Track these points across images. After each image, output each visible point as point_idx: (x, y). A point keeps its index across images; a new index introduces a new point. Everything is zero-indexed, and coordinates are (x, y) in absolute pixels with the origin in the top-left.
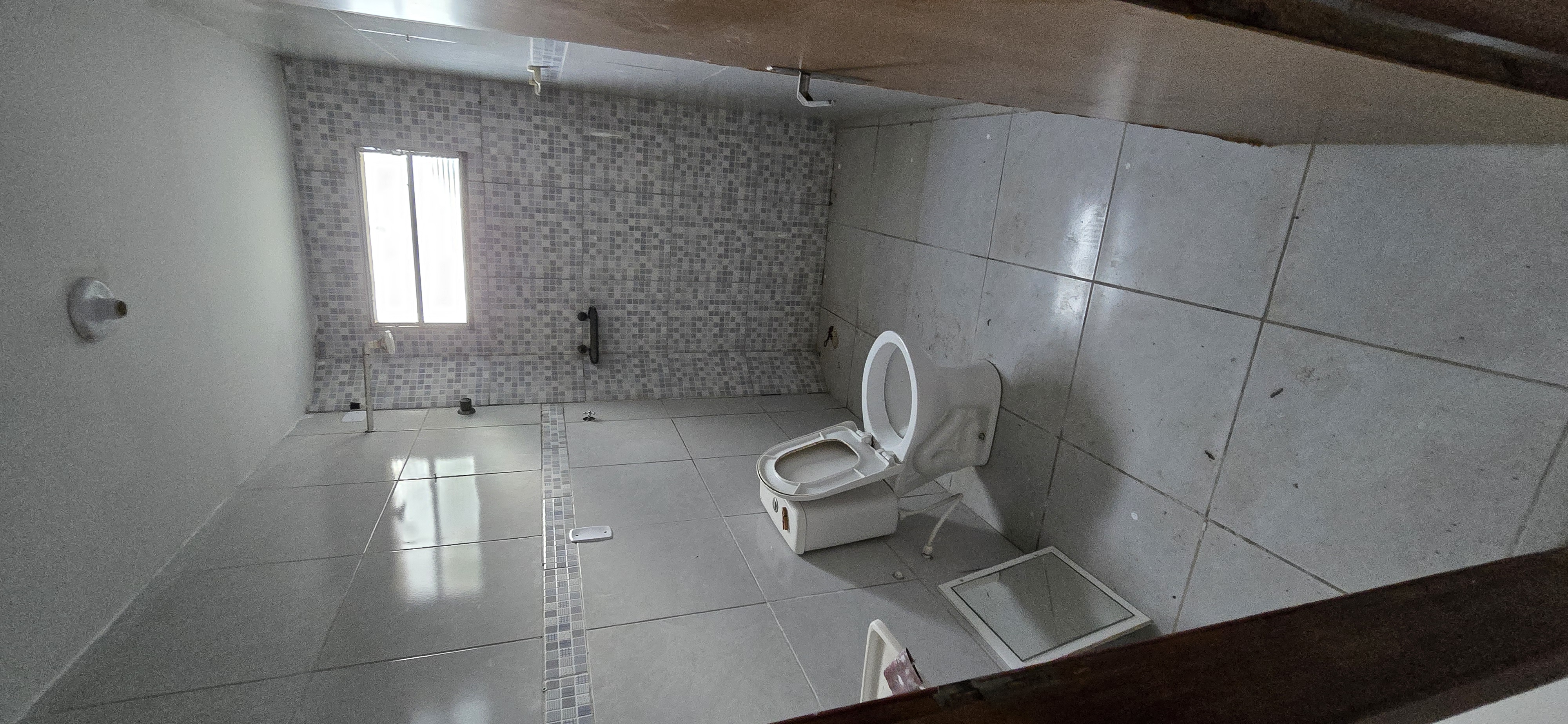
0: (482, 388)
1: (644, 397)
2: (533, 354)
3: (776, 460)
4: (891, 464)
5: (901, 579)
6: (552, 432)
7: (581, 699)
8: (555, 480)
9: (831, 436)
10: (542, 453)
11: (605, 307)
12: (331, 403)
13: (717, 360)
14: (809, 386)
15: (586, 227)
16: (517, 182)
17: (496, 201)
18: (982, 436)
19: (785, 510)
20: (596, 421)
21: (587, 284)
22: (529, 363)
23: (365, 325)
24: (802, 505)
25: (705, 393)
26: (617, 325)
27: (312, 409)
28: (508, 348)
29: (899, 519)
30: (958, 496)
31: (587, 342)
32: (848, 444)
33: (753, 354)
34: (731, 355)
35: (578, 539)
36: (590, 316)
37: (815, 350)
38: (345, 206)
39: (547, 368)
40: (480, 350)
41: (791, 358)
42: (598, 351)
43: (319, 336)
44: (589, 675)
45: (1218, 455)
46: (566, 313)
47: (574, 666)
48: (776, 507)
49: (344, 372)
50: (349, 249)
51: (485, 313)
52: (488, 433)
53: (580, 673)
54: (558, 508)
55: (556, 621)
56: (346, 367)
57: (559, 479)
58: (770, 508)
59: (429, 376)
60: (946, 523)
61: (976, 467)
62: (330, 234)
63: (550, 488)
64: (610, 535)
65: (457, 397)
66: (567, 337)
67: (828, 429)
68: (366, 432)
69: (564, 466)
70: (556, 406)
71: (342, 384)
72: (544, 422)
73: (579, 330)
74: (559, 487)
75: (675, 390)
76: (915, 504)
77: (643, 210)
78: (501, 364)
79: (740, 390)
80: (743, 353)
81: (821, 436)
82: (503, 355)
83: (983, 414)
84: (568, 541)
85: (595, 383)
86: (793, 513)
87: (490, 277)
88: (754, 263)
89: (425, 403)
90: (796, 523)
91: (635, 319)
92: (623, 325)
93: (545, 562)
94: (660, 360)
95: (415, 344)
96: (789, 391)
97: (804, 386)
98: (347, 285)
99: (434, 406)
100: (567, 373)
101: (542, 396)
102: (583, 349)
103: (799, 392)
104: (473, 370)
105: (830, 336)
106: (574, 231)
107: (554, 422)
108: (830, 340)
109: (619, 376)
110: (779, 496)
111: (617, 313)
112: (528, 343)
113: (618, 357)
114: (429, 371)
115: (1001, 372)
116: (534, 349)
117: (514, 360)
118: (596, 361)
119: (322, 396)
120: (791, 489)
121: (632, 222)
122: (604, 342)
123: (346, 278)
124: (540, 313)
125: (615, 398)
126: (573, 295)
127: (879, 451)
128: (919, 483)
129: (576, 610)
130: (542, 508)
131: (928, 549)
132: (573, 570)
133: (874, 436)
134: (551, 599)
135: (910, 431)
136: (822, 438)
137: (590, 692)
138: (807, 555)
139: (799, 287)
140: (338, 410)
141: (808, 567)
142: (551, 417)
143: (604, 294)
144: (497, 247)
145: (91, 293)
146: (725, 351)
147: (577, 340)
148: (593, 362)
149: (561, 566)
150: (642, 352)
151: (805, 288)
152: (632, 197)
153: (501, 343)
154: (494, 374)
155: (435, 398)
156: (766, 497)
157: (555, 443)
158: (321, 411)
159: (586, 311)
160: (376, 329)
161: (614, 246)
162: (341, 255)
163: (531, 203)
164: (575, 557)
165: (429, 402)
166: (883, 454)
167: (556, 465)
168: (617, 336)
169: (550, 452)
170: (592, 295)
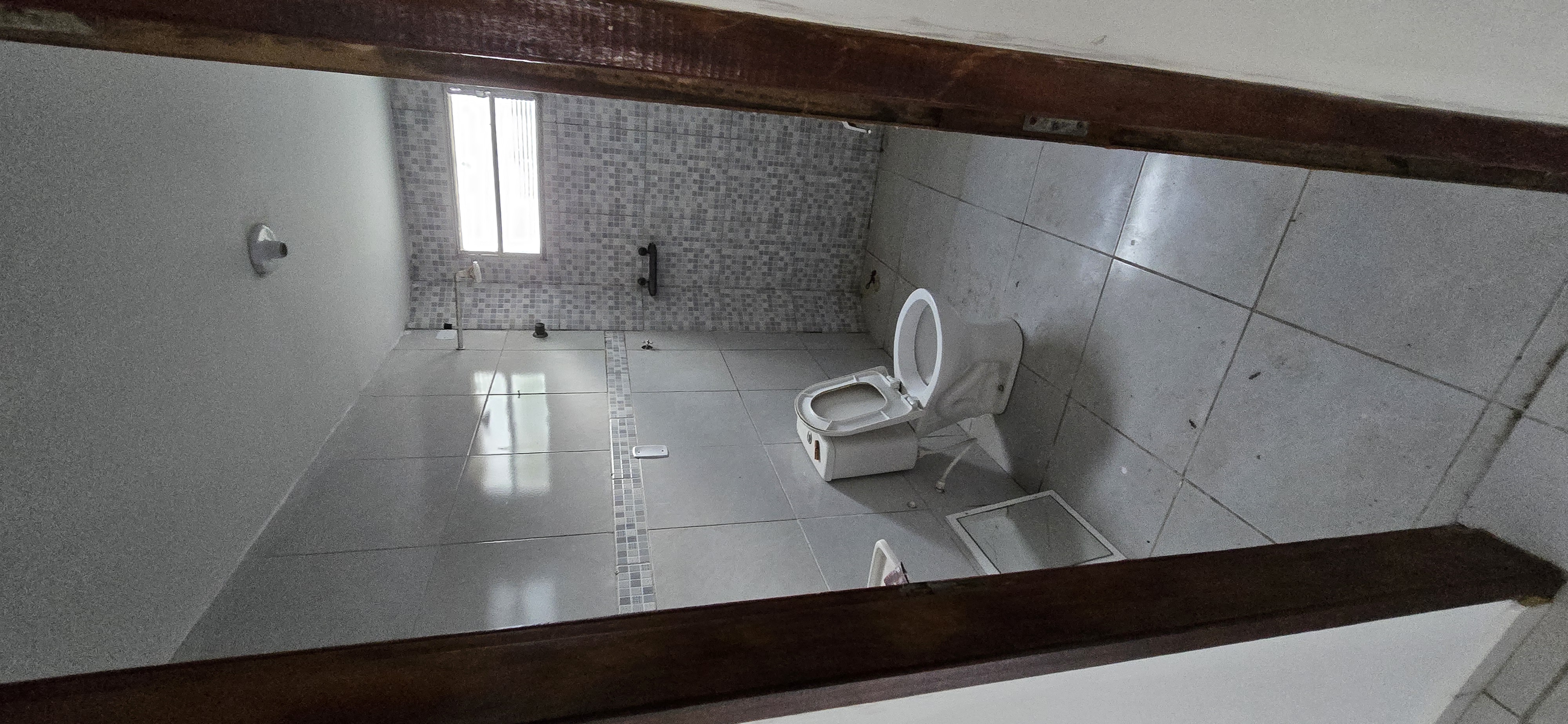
0: (553, 314)
1: (696, 330)
2: (597, 284)
3: (812, 398)
4: (914, 409)
5: (913, 508)
6: (615, 358)
7: (645, 582)
8: (619, 402)
9: (864, 380)
10: (607, 377)
11: (663, 244)
12: (425, 322)
13: (765, 296)
14: (849, 325)
15: (648, 168)
16: (586, 123)
17: (568, 141)
18: (1001, 388)
19: (817, 443)
20: (654, 350)
21: (648, 222)
22: (593, 293)
23: (452, 251)
24: (832, 440)
25: (752, 328)
26: (674, 260)
27: (411, 325)
28: (576, 278)
29: (918, 456)
30: (974, 439)
31: (646, 276)
32: (877, 388)
33: (799, 293)
34: (778, 293)
35: (640, 455)
36: (650, 251)
37: (857, 291)
38: (434, 143)
39: (610, 298)
40: (551, 279)
41: (834, 299)
42: (656, 283)
43: (414, 261)
44: (651, 565)
45: (1199, 425)
46: (629, 247)
47: (639, 557)
48: (810, 440)
49: (435, 294)
50: (438, 183)
51: (557, 245)
52: (559, 356)
53: (643, 563)
54: (623, 428)
55: (623, 521)
56: (437, 289)
57: (623, 402)
58: (804, 439)
59: (507, 301)
60: (959, 462)
61: (994, 415)
62: (422, 169)
63: (616, 409)
64: (667, 454)
65: (531, 322)
66: (627, 270)
67: (863, 372)
68: (457, 349)
69: (626, 390)
70: (618, 334)
71: (434, 304)
72: (608, 348)
73: (639, 264)
74: (623, 409)
75: (726, 323)
76: (935, 444)
77: (702, 152)
78: (570, 292)
79: (784, 326)
80: (790, 292)
81: (854, 378)
82: (570, 284)
83: (1004, 368)
84: (632, 456)
85: (652, 313)
86: (824, 446)
87: (561, 212)
88: (805, 207)
89: (504, 326)
90: (826, 456)
91: (691, 255)
92: (679, 261)
93: (613, 472)
94: (712, 294)
95: (495, 271)
96: (830, 329)
97: (844, 325)
98: (437, 216)
99: (512, 328)
100: (628, 303)
101: (605, 324)
102: (642, 282)
103: (840, 331)
104: (545, 296)
105: (873, 280)
106: (638, 172)
107: (616, 349)
108: (872, 284)
109: (674, 309)
110: (813, 430)
111: (675, 249)
112: (593, 274)
113: (674, 290)
114: (507, 296)
115: (1024, 331)
116: (599, 279)
117: (582, 290)
118: (654, 293)
119: (418, 314)
120: (824, 426)
121: (691, 163)
122: (662, 276)
123: (436, 209)
124: (604, 247)
125: (670, 329)
126: (634, 232)
127: (906, 396)
128: (941, 426)
129: (640, 513)
130: (609, 426)
131: (941, 484)
132: (637, 481)
133: (902, 382)
134: (619, 503)
135: (934, 380)
136: (855, 381)
137: (652, 576)
138: (834, 482)
139: (847, 231)
140: (432, 328)
141: (834, 493)
142: (613, 344)
143: (663, 232)
144: (568, 185)
145: (263, 236)
146: (772, 289)
147: (637, 272)
148: (652, 295)
149: (627, 476)
150: (695, 287)
151: (852, 231)
152: (692, 139)
153: (570, 273)
154: (563, 301)
155: (513, 321)
156: (802, 430)
157: (619, 369)
158: (418, 328)
159: (646, 247)
160: (460, 255)
161: (674, 186)
162: (433, 188)
163: (599, 144)
164: (638, 470)
165: (508, 324)
166: (908, 399)
167: (619, 389)
168: (673, 271)
169: (614, 377)
170: (652, 232)
